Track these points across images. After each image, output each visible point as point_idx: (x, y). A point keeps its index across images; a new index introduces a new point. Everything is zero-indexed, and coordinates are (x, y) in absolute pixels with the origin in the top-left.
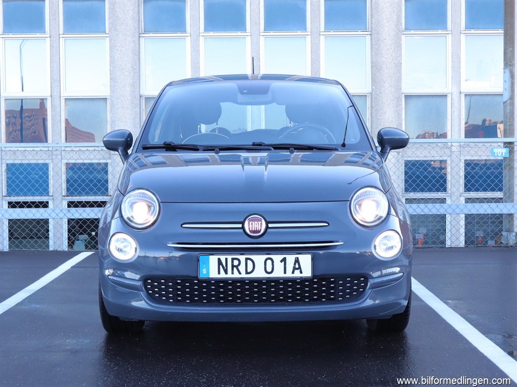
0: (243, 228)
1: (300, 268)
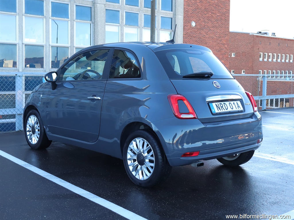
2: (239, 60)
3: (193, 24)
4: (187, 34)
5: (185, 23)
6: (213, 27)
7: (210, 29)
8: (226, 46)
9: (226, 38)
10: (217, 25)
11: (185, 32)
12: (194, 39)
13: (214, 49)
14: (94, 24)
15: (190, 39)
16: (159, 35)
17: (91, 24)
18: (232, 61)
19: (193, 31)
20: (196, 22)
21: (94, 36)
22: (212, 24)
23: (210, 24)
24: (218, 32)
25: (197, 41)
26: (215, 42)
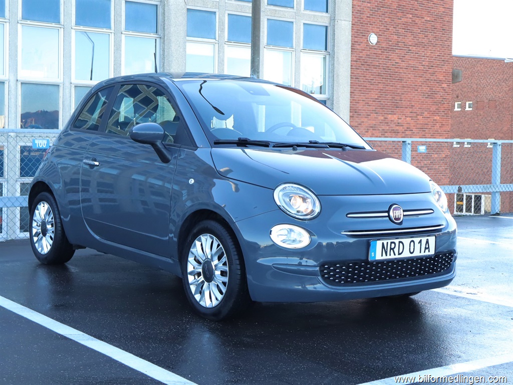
0: (389, 216)
1: (429, 248)
2: (480, 117)
3: (373, 39)
4: (360, 59)
5: (356, 37)
6: (417, 44)
7: (410, 50)
8: (445, 85)
9: (445, 67)
10: (425, 40)
11: (356, 56)
12: (375, 70)
13: (419, 91)
14: (162, 40)
15: (366, 70)
16: (299, 61)
17: (156, 40)
18: (466, 119)
19: (371, 53)
20: (380, 35)
21: (162, 63)
22: (413, 39)
23: (409, 39)
24: (427, 57)
25: (382, 76)
26: (421, 77)
